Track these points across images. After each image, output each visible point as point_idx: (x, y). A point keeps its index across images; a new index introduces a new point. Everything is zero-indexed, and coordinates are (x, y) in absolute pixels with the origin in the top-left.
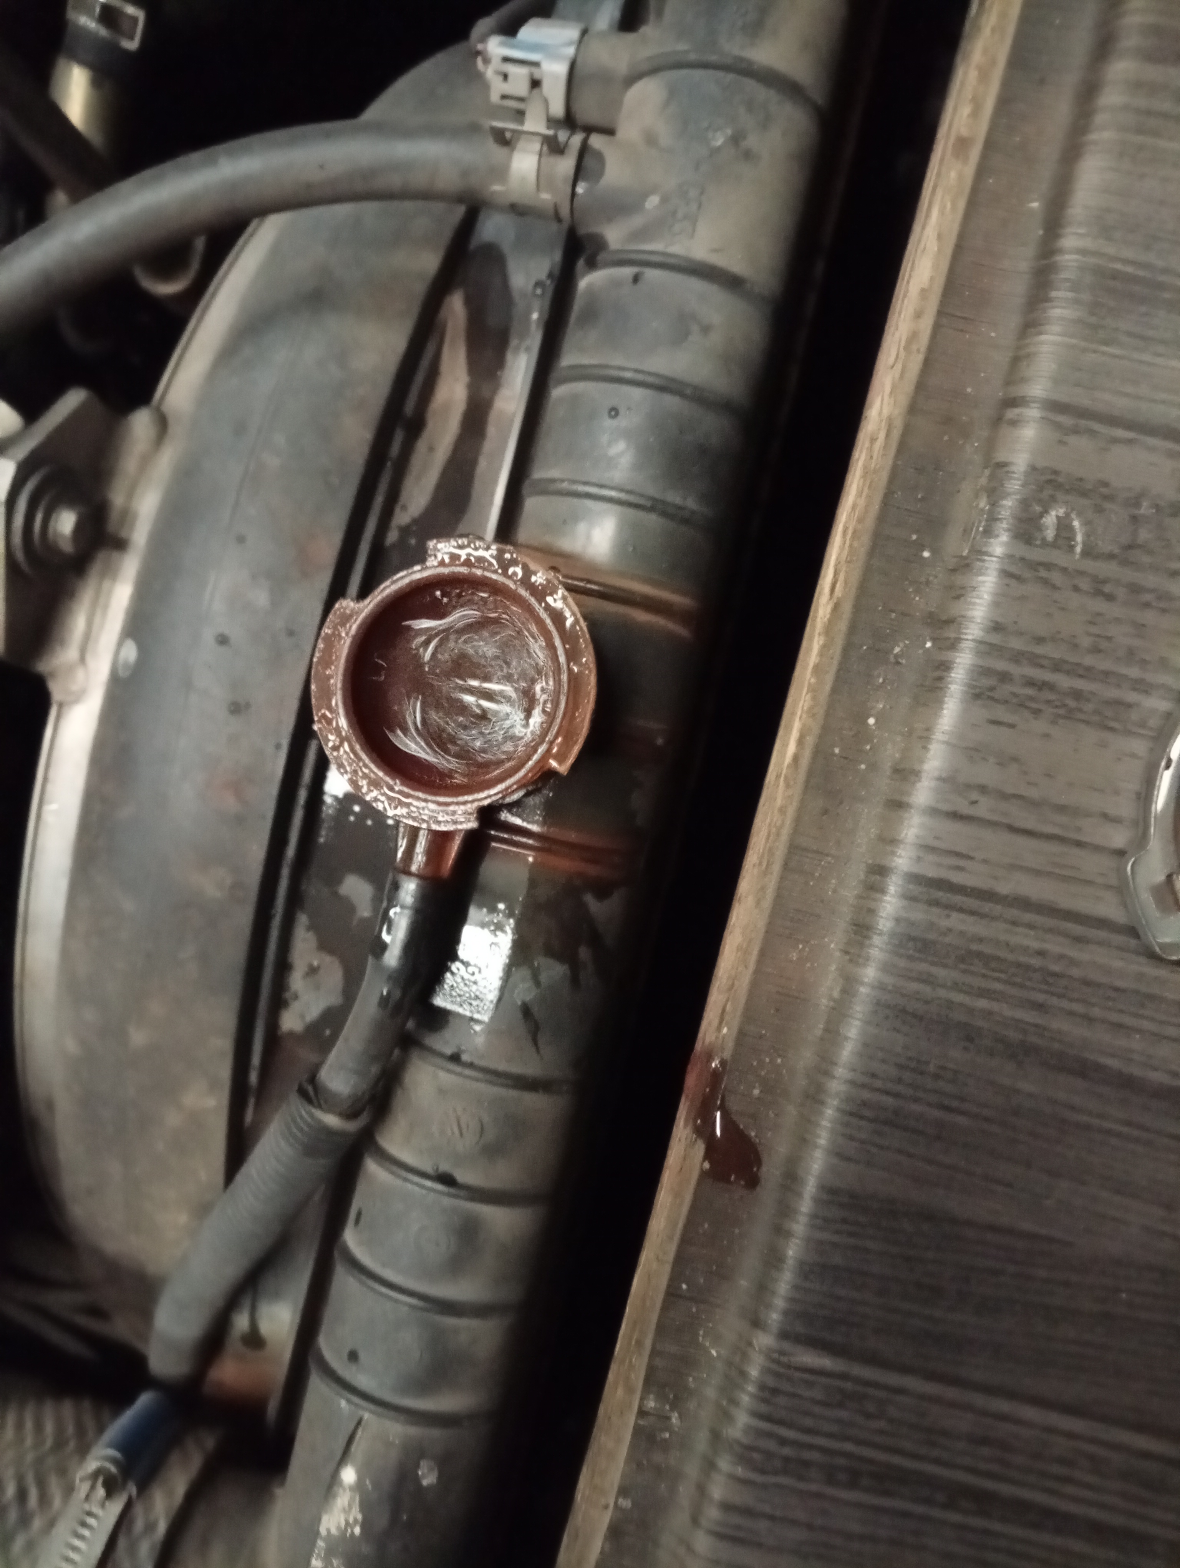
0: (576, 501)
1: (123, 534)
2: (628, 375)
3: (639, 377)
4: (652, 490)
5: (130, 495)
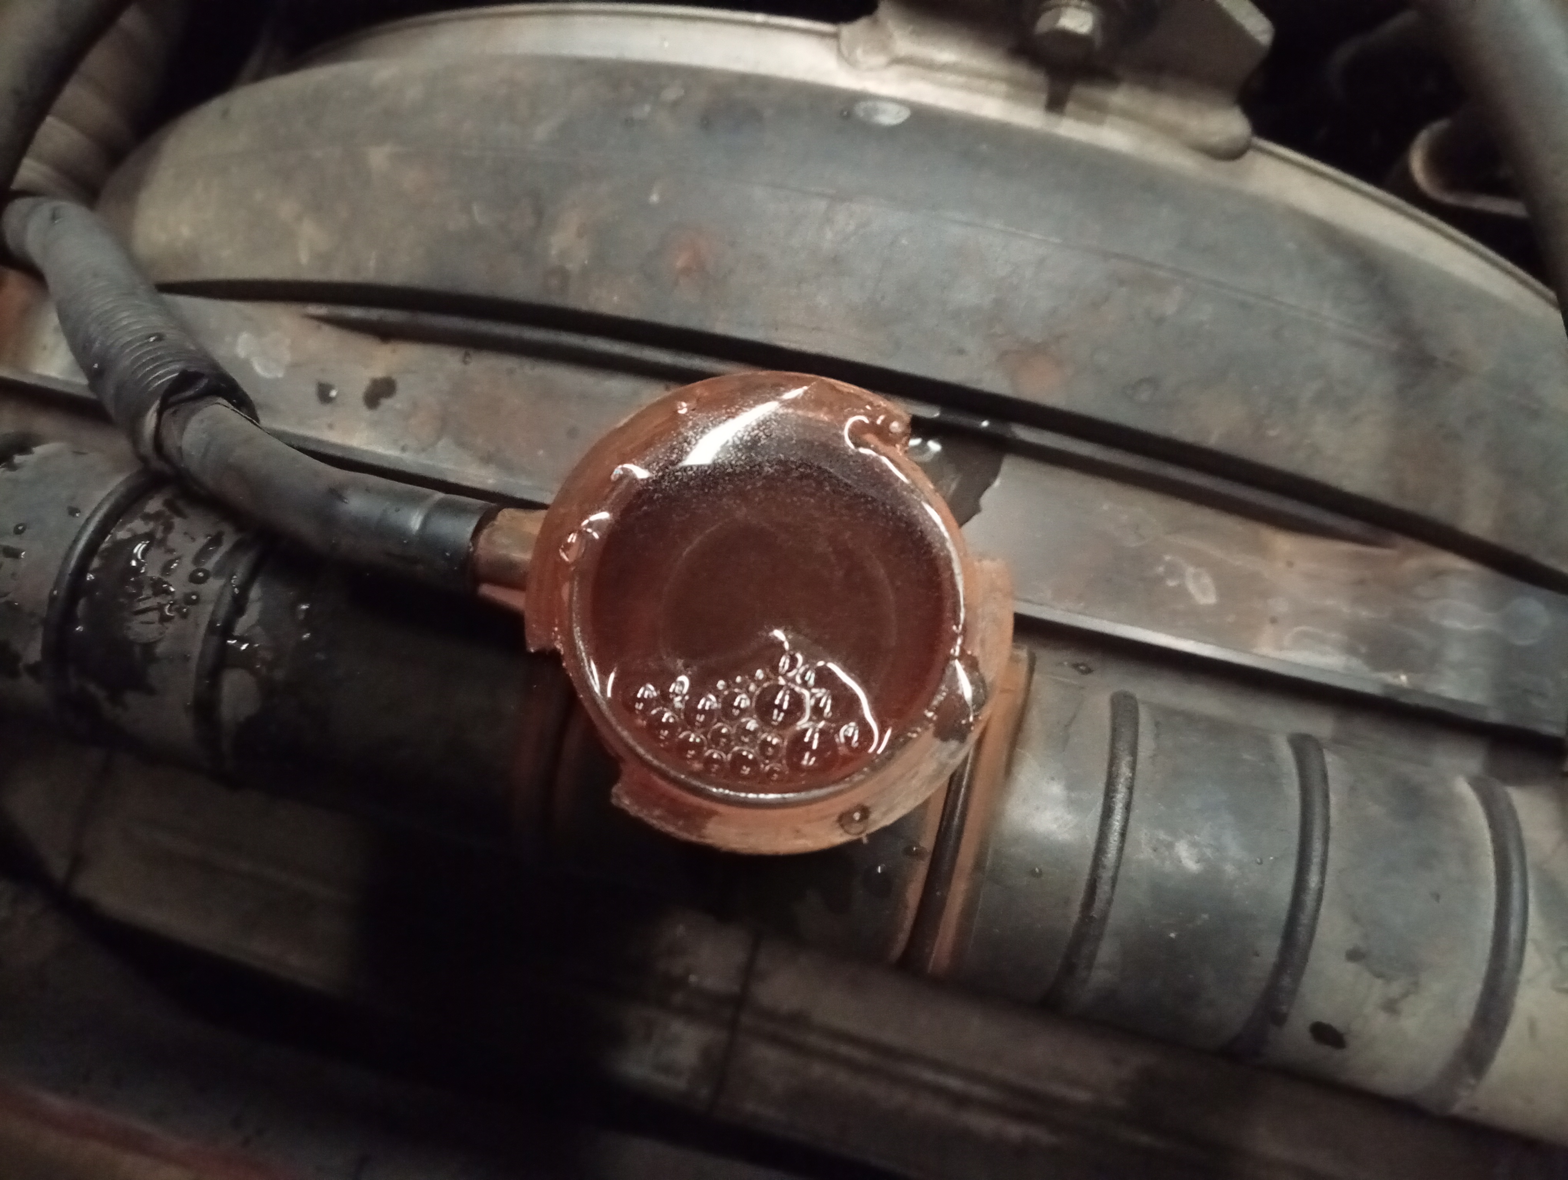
0: (1101, 785)
1: (1070, 106)
2: (1313, 880)
3: (1309, 900)
4: (1118, 916)
5: (1126, 114)
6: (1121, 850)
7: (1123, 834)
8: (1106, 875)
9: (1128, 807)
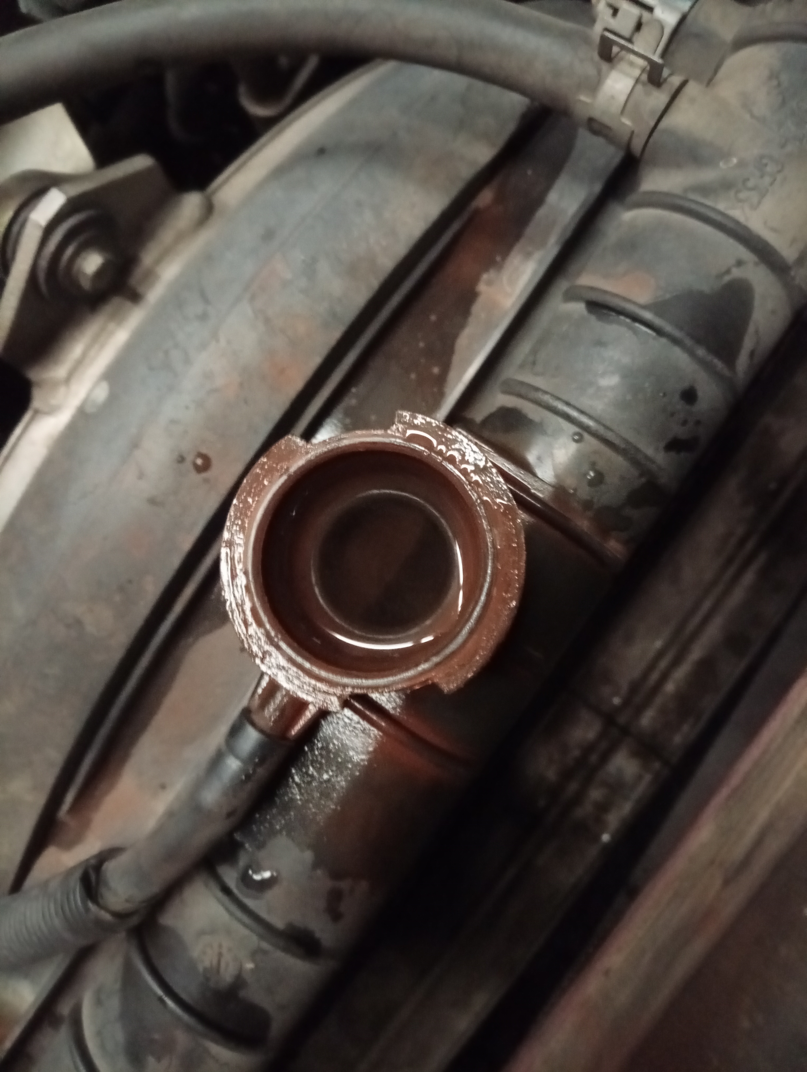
5: (159, 260)
6: (590, 417)
7: (582, 412)
8: (602, 431)
9: (568, 404)
